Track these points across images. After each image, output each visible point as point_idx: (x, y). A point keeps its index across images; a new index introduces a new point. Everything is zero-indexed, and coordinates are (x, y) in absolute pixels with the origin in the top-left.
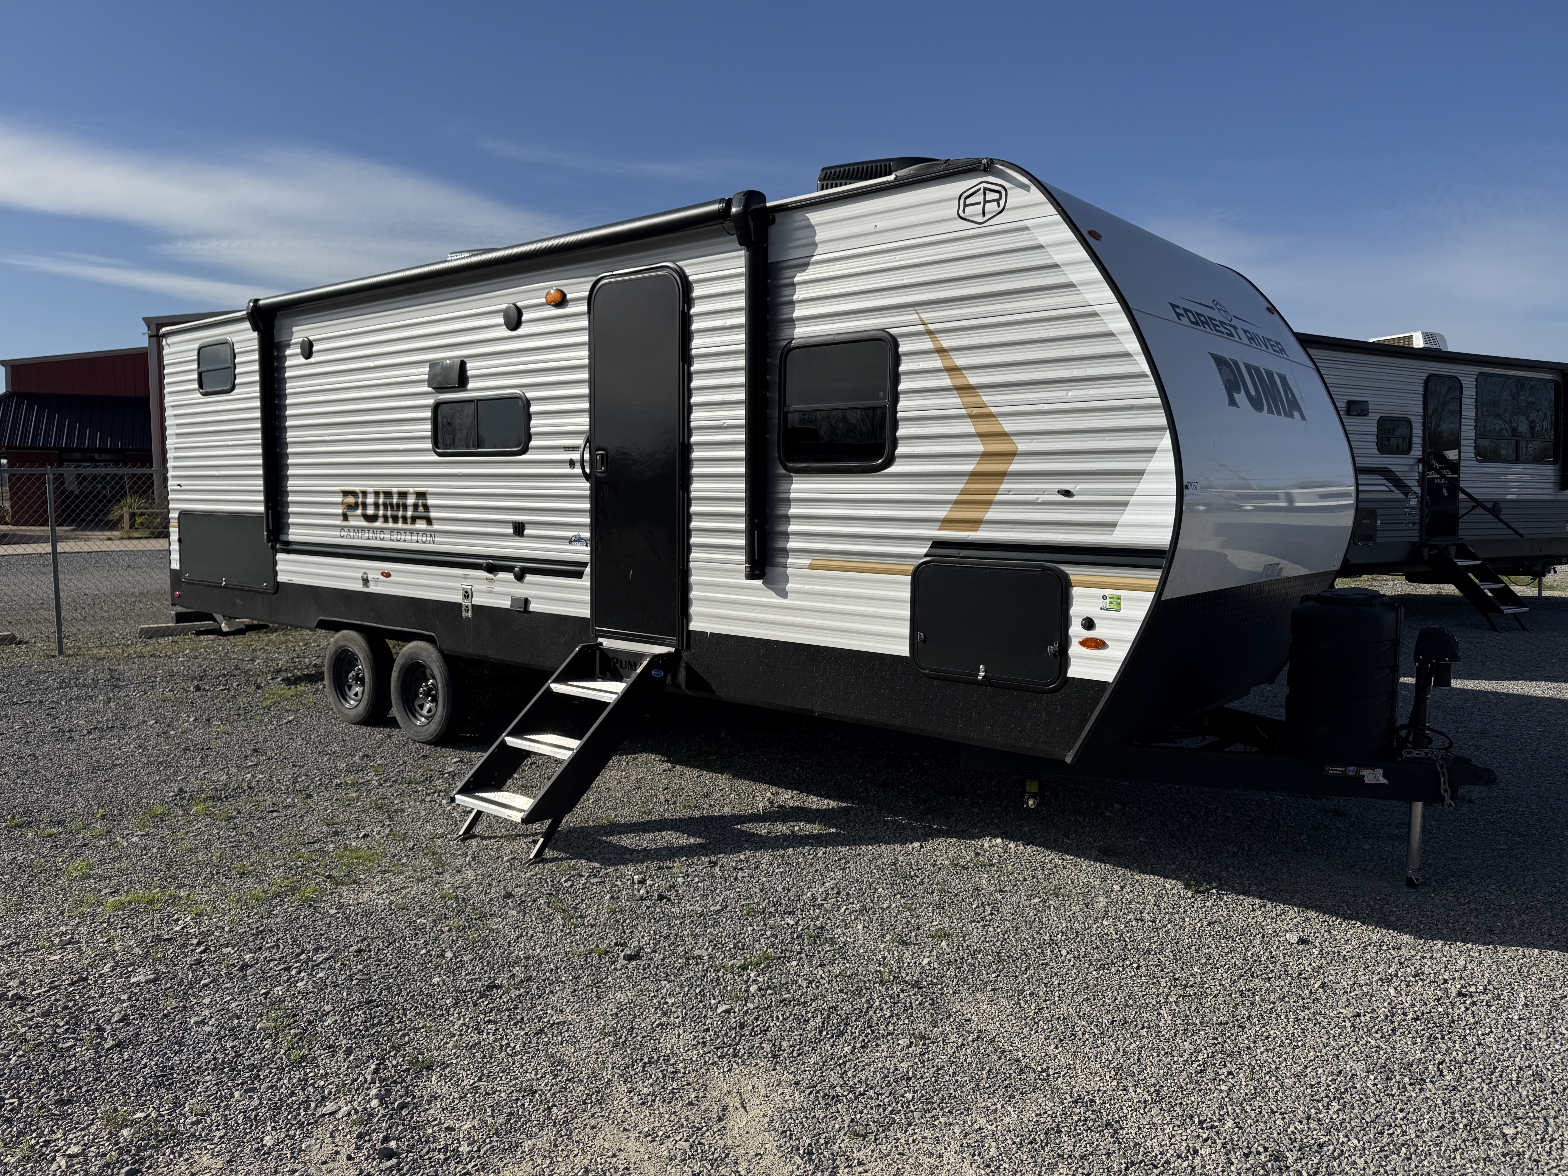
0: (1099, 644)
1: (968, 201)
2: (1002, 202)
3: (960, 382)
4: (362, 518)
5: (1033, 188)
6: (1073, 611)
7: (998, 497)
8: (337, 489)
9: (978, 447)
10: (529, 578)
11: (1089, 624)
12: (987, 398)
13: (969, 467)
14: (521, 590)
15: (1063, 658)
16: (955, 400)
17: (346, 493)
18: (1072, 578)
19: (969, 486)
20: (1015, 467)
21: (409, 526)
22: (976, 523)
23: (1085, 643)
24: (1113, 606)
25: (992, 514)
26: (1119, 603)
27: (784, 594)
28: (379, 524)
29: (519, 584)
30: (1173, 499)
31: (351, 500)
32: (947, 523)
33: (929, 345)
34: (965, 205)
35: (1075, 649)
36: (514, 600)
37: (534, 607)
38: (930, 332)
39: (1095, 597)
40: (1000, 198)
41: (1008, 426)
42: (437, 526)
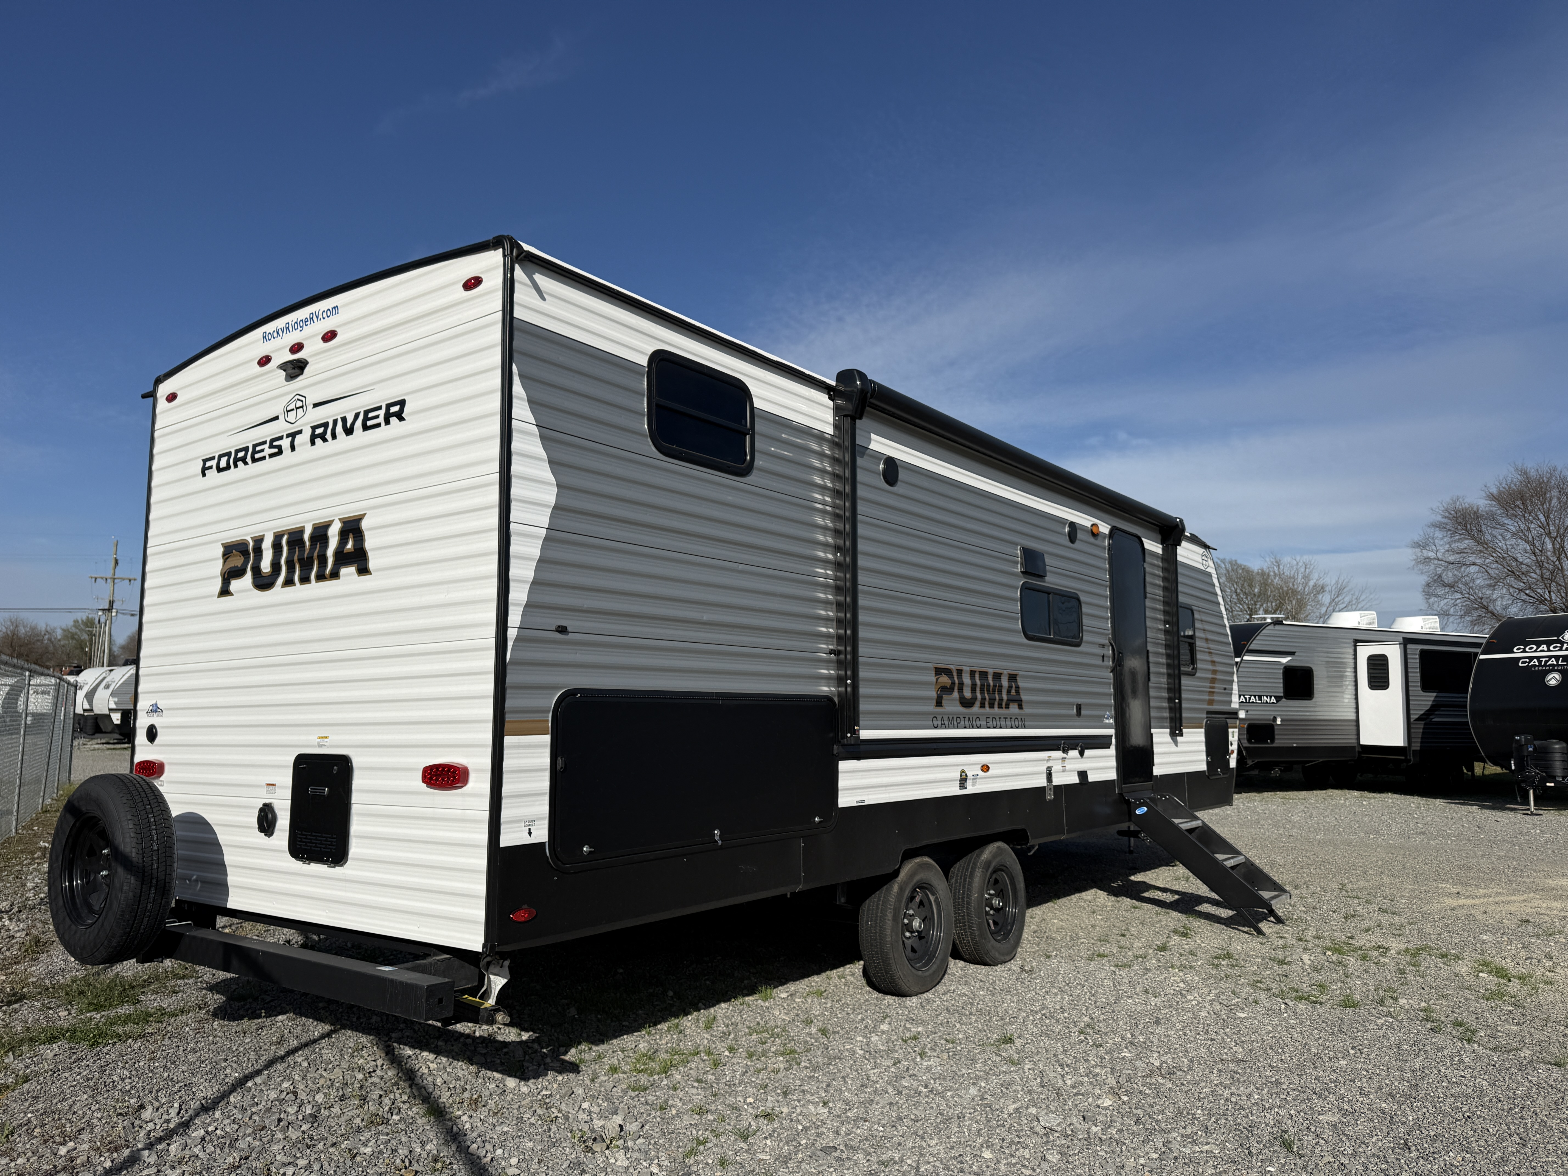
3: (1206, 636)
4: (958, 703)
8: (930, 665)
9: (1211, 667)
10: (1084, 753)
13: (1210, 676)
14: (1082, 765)
16: (1206, 645)
17: (939, 671)
19: (1210, 684)
21: (1004, 711)
28: (976, 709)
29: (1081, 760)
31: (945, 680)
32: (1208, 701)
33: (1200, 617)
36: (1079, 774)
42: (1027, 710)
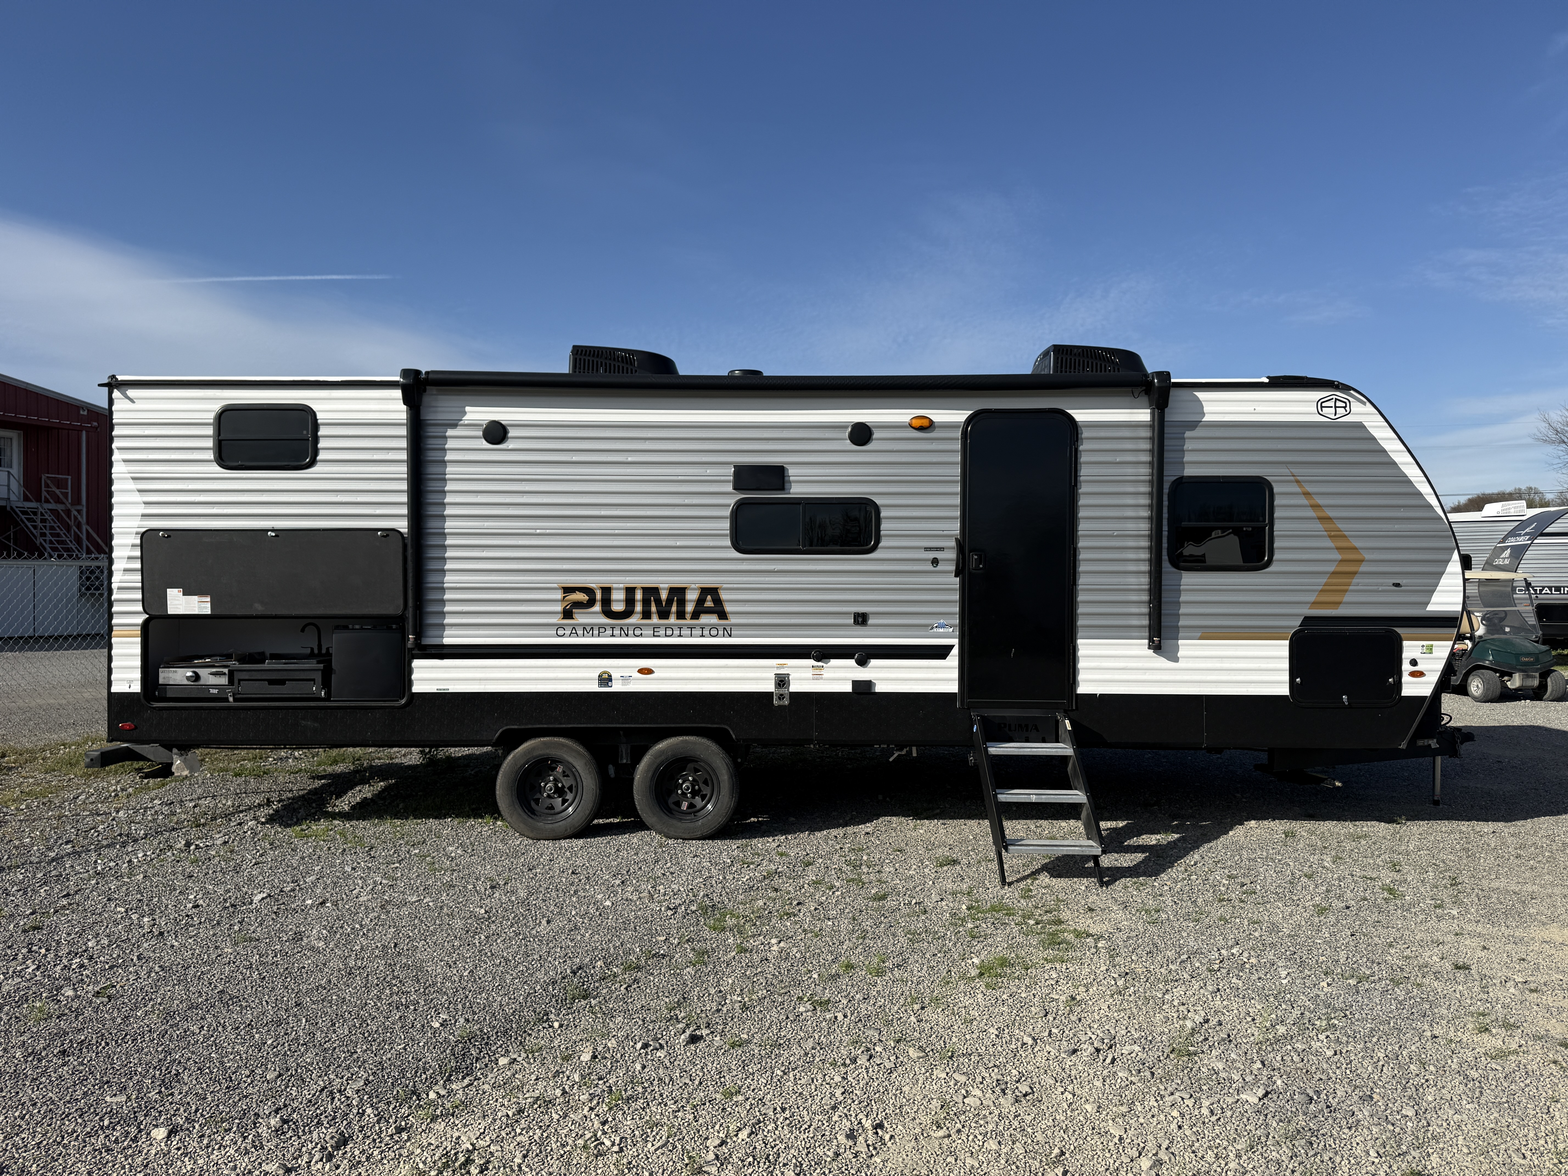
0: (1420, 674)
1: (1324, 405)
2: (1348, 409)
3: (1321, 514)
4: (602, 616)
5: (1368, 404)
6: (1404, 655)
7: (1351, 588)
8: (556, 585)
9: (1337, 556)
10: (874, 662)
11: (1414, 663)
12: (1341, 526)
13: (1332, 568)
14: (863, 674)
15: (1399, 685)
16: (1319, 526)
17: (567, 590)
18: (1402, 635)
19: (1330, 580)
20: (1363, 568)
21: (688, 621)
22: (1338, 604)
23: (1413, 674)
24: (1428, 651)
25: (1347, 598)
26: (1431, 649)
27: (1176, 660)
28: (633, 620)
29: (861, 669)
30: (1462, 588)
31: (581, 596)
32: (1315, 604)
33: (1297, 489)
34: (1322, 407)
35: (1406, 678)
36: (855, 683)
37: (880, 688)
38: (1298, 482)
39: (1417, 646)
40: (1346, 406)
41: (1357, 543)
42: (733, 620)
